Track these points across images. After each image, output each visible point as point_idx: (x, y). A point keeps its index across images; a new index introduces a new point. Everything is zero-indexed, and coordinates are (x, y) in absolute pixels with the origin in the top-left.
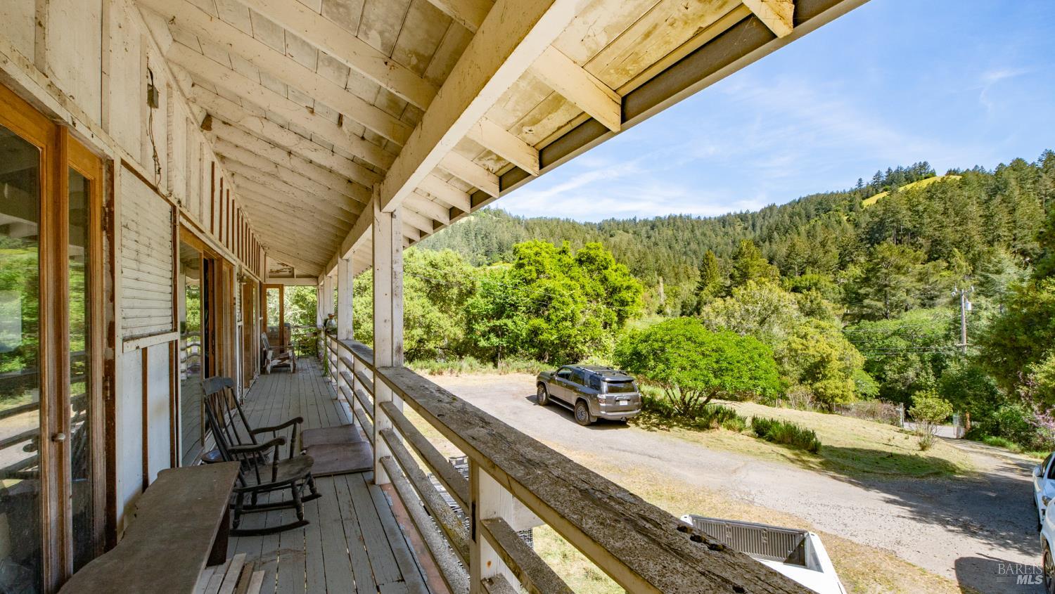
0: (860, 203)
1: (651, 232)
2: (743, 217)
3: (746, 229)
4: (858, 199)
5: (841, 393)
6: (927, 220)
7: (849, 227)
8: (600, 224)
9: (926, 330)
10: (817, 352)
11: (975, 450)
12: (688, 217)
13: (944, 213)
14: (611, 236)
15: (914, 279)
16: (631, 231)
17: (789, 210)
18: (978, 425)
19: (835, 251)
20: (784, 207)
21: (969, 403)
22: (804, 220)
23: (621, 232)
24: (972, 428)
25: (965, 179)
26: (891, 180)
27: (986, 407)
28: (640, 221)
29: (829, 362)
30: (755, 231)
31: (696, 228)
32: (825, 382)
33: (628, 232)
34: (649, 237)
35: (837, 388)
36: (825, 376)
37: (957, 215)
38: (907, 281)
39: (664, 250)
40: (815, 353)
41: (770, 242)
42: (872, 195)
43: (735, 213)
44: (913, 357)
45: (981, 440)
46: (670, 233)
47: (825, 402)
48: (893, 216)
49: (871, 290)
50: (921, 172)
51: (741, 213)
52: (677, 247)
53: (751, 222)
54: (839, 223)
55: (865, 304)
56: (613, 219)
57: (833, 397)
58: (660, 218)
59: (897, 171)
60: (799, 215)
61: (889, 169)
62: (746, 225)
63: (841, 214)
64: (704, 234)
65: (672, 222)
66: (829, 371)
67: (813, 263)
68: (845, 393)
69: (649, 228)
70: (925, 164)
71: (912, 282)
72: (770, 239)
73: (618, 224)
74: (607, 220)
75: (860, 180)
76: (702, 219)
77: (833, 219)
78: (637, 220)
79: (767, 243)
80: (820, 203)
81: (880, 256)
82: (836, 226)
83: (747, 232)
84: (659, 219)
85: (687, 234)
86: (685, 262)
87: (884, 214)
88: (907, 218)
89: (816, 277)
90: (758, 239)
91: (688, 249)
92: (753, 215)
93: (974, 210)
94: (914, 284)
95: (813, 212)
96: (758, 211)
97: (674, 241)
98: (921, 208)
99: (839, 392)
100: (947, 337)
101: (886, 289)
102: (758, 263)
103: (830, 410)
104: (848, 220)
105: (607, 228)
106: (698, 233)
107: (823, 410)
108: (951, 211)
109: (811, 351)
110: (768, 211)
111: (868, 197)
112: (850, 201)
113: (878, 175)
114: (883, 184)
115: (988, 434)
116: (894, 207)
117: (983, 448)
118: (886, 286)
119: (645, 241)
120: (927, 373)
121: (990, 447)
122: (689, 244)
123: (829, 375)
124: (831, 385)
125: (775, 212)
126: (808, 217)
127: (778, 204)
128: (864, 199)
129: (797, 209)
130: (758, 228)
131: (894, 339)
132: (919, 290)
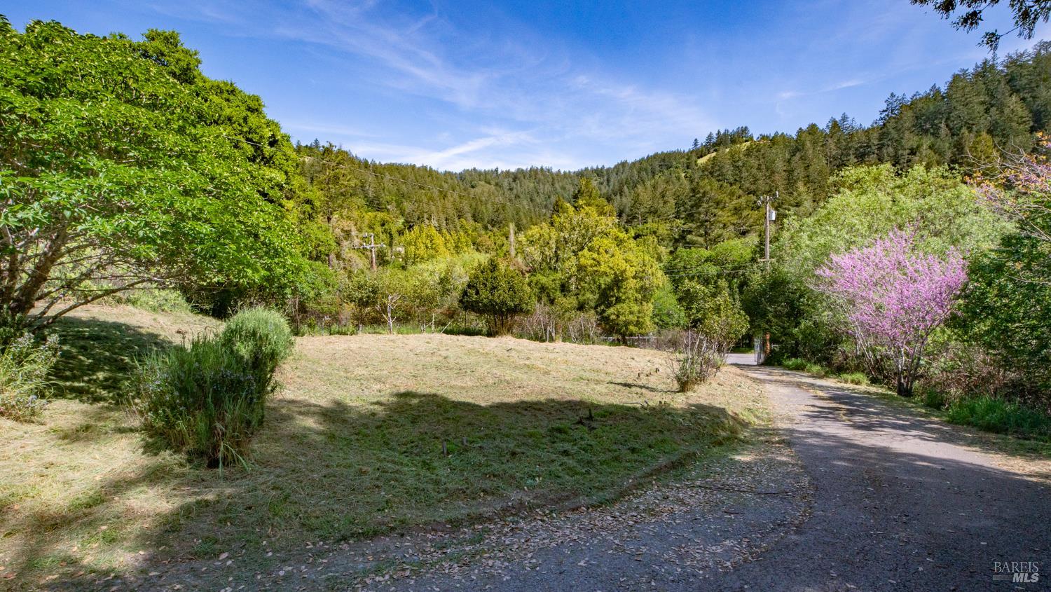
0: (696, 162)
1: (513, 185)
2: (599, 172)
3: (602, 184)
4: (694, 158)
5: (636, 319)
6: (745, 174)
7: (686, 182)
8: (461, 174)
9: (735, 255)
10: (611, 268)
11: (775, 378)
12: (549, 170)
13: (758, 169)
14: (473, 187)
15: (729, 214)
16: (493, 182)
17: (638, 166)
18: (776, 347)
19: (672, 202)
20: (634, 164)
21: (768, 321)
22: (650, 176)
23: (483, 183)
24: (772, 351)
25: (773, 141)
26: (721, 141)
27: (787, 325)
28: (502, 172)
29: (622, 281)
30: (609, 186)
31: (556, 181)
32: (618, 306)
33: (489, 183)
34: (511, 189)
35: (631, 313)
36: (618, 300)
37: (767, 169)
38: (724, 216)
39: (525, 202)
40: (608, 270)
41: (621, 195)
42: (705, 155)
43: (592, 168)
44: (723, 283)
45: (780, 364)
46: (532, 185)
47: (618, 332)
48: (719, 170)
49: (694, 226)
50: (742, 133)
51: (597, 168)
52: (538, 200)
53: (605, 178)
54: (678, 178)
55: (688, 240)
56: (474, 169)
57: (627, 324)
58: (522, 170)
59: (725, 134)
60: (646, 170)
61: (719, 132)
62: (602, 180)
63: (680, 171)
64: (563, 188)
65: (534, 174)
66: (625, 293)
67: (654, 212)
68: (641, 320)
69: (511, 180)
70: (746, 128)
71: (728, 216)
72: (621, 192)
73: (480, 173)
74: (468, 170)
75: (696, 140)
76: (562, 172)
77: (674, 176)
78: (500, 171)
79: (618, 197)
80: (664, 160)
81: (702, 191)
82: (676, 181)
83: (603, 187)
84: (520, 171)
85: (548, 187)
86: (545, 215)
87: (712, 168)
88: (730, 172)
89: (655, 225)
90: (610, 192)
91: (548, 202)
92: (608, 170)
93: (780, 165)
94: (730, 218)
95: (658, 169)
96: (612, 166)
97: (535, 195)
98: (740, 163)
99: (633, 318)
100: (753, 260)
101: (706, 224)
102: (597, 203)
103: (624, 342)
104: (686, 177)
105: (468, 178)
106: (557, 185)
107: (616, 343)
108: (763, 167)
109: (603, 268)
110: (621, 167)
111: (702, 157)
112: (688, 159)
113: (710, 137)
114: (715, 145)
115: (788, 357)
116: (720, 162)
117: (783, 375)
118: (707, 221)
119: (507, 193)
120: (734, 299)
121: (789, 372)
122: (549, 197)
123: (623, 298)
124: (625, 311)
125: (627, 168)
126: (653, 173)
127: (630, 161)
128: (699, 158)
129: (644, 165)
130: (611, 184)
131: (706, 266)
132: (734, 224)
